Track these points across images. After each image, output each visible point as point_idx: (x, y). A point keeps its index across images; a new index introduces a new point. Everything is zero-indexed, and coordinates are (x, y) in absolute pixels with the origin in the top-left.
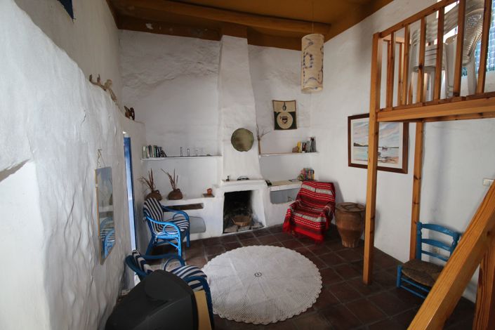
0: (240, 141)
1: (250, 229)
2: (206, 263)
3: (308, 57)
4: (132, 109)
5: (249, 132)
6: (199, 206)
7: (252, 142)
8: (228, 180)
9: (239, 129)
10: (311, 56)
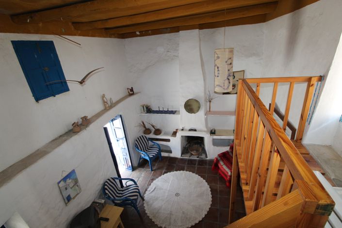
0: (191, 107)
1: (198, 157)
2: (161, 176)
3: (216, 68)
4: (132, 88)
5: (197, 101)
6: (168, 140)
7: (199, 108)
8: (182, 130)
9: (190, 99)
10: (218, 68)
